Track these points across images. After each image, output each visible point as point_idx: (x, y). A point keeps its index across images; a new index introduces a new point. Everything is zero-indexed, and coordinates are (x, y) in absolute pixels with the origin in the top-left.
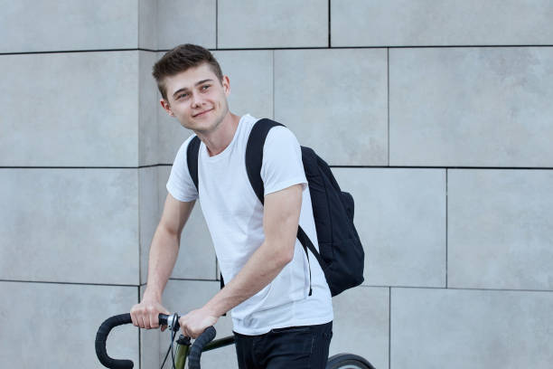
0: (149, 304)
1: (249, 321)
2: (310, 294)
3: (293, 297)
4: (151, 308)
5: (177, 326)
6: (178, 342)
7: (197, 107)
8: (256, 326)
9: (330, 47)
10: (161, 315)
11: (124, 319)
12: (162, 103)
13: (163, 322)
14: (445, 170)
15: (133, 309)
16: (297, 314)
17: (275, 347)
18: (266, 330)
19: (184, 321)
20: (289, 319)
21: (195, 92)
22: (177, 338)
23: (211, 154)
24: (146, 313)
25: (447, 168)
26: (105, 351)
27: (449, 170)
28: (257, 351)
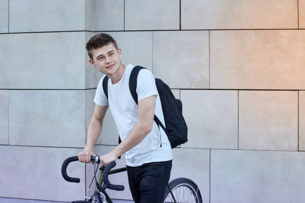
0: (87, 151)
1: (133, 160)
2: (161, 147)
3: (153, 148)
4: (87, 153)
5: (99, 162)
6: (100, 169)
7: (108, 63)
8: (136, 162)
10: (91, 156)
11: (75, 159)
12: (90, 61)
13: (93, 160)
14: (237, 91)
15: (79, 154)
16: (155, 156)
17: (145, 172)
18: (140, 164)
19: (102, 158)
20: (151, 158)
21: (107, 56)
22: (99, 167)
23: (113, 83)
24: (85, 155)
25: (238, 90)
26: (66, 173)
27: (239, 91)
28: (137, 174)
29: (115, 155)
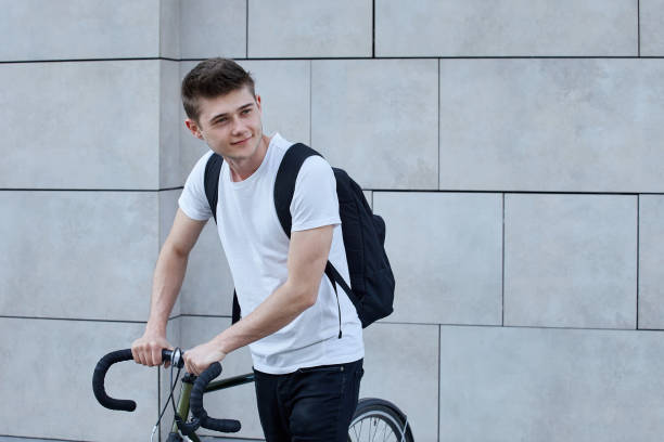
2: (340, 337)
4: (153, 344)
5: (181, 363)
6: (183, 380)
7: (239, 135)
8: (282, 363)
9: (374, 57)
10: (164, 350)
11: (125, 355)
12: (188, 123)
13: (166, 358)
14: (501, 195)
16: (328, 352)
18: (293, 369)
19: (189, 355)
21: (236, 117)
22: (182, 376)
24: (149, 349)
25: (504, 192)
27: (506, 195)
28: (283, 392)
29: (222, 348)
